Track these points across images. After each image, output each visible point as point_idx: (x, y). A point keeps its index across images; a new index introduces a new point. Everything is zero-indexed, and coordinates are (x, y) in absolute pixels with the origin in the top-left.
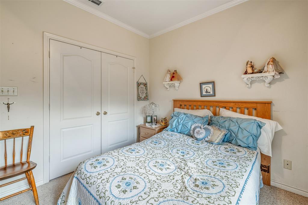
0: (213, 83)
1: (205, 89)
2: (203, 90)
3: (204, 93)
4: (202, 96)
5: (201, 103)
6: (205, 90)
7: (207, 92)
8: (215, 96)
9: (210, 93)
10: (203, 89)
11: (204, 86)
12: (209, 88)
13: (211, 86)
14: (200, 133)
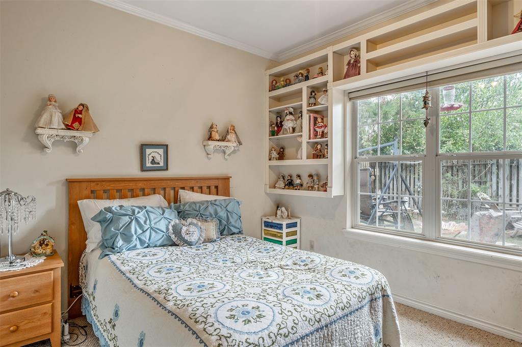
0: (166, 147)
1: (150, 156)
2: (147, 158)
3: (148, 164)
4: (144, 169)
5: (144, 182)
6: (151, 159)
7: (153, 162)
8: (167, 169)
9: (159, 163)
10: (147, 156)
11: (148, 151)
12: (158, 154)
13: (161, 151)
14: (191, 233)
